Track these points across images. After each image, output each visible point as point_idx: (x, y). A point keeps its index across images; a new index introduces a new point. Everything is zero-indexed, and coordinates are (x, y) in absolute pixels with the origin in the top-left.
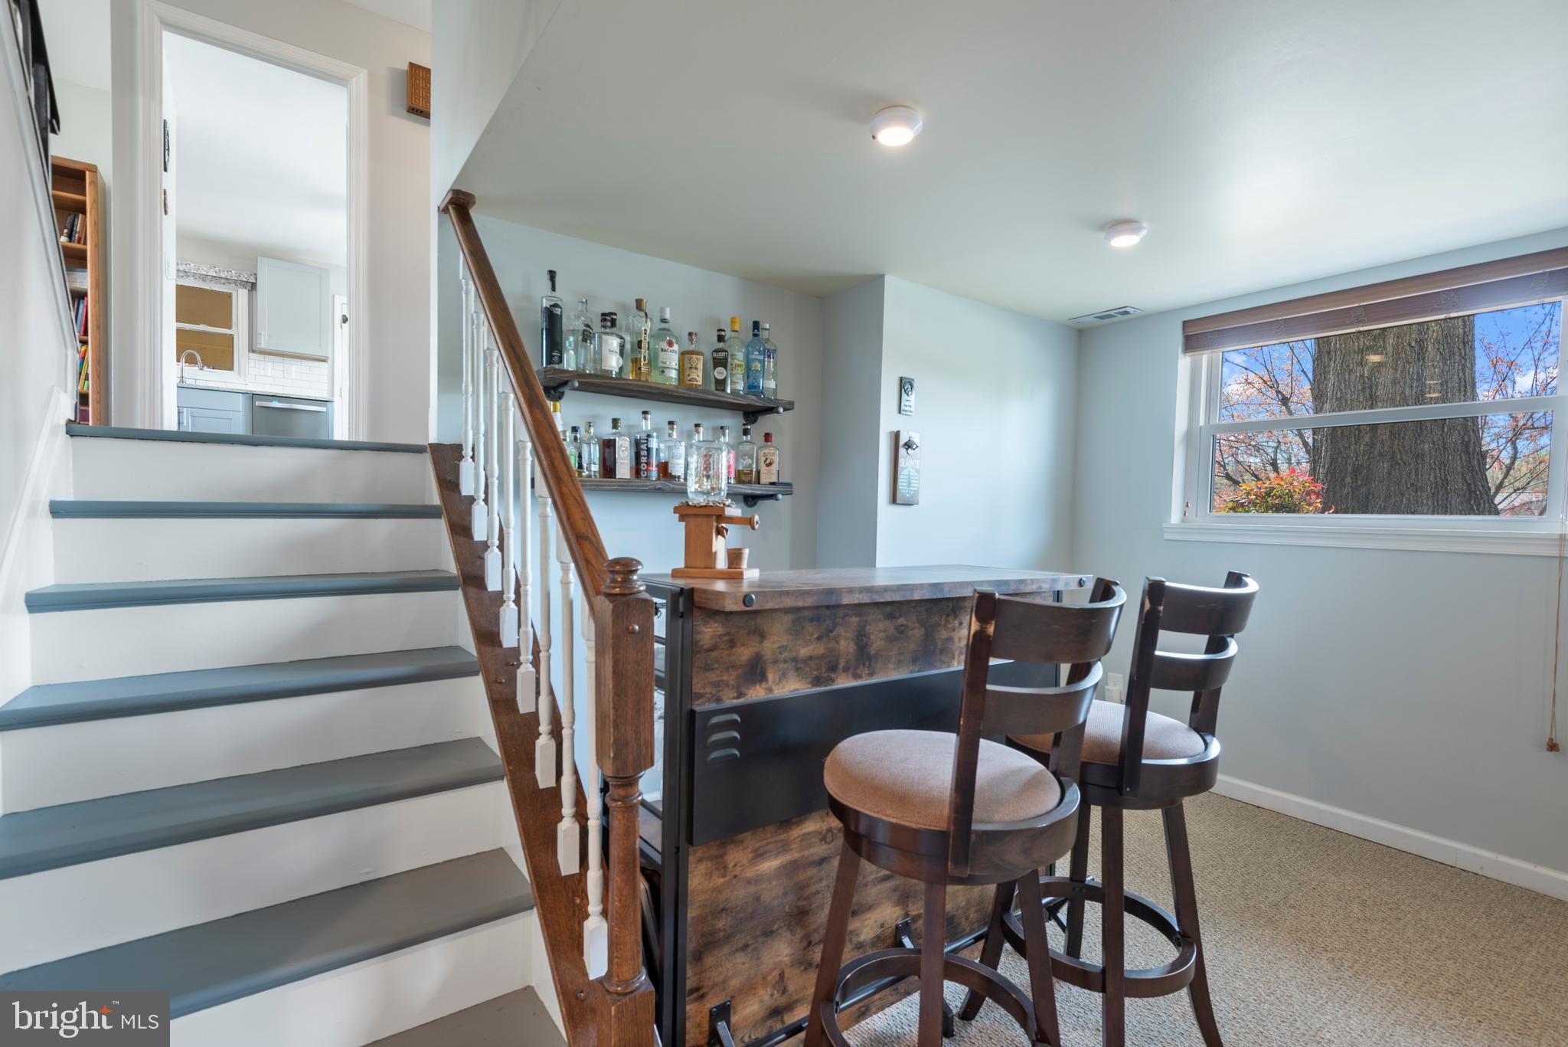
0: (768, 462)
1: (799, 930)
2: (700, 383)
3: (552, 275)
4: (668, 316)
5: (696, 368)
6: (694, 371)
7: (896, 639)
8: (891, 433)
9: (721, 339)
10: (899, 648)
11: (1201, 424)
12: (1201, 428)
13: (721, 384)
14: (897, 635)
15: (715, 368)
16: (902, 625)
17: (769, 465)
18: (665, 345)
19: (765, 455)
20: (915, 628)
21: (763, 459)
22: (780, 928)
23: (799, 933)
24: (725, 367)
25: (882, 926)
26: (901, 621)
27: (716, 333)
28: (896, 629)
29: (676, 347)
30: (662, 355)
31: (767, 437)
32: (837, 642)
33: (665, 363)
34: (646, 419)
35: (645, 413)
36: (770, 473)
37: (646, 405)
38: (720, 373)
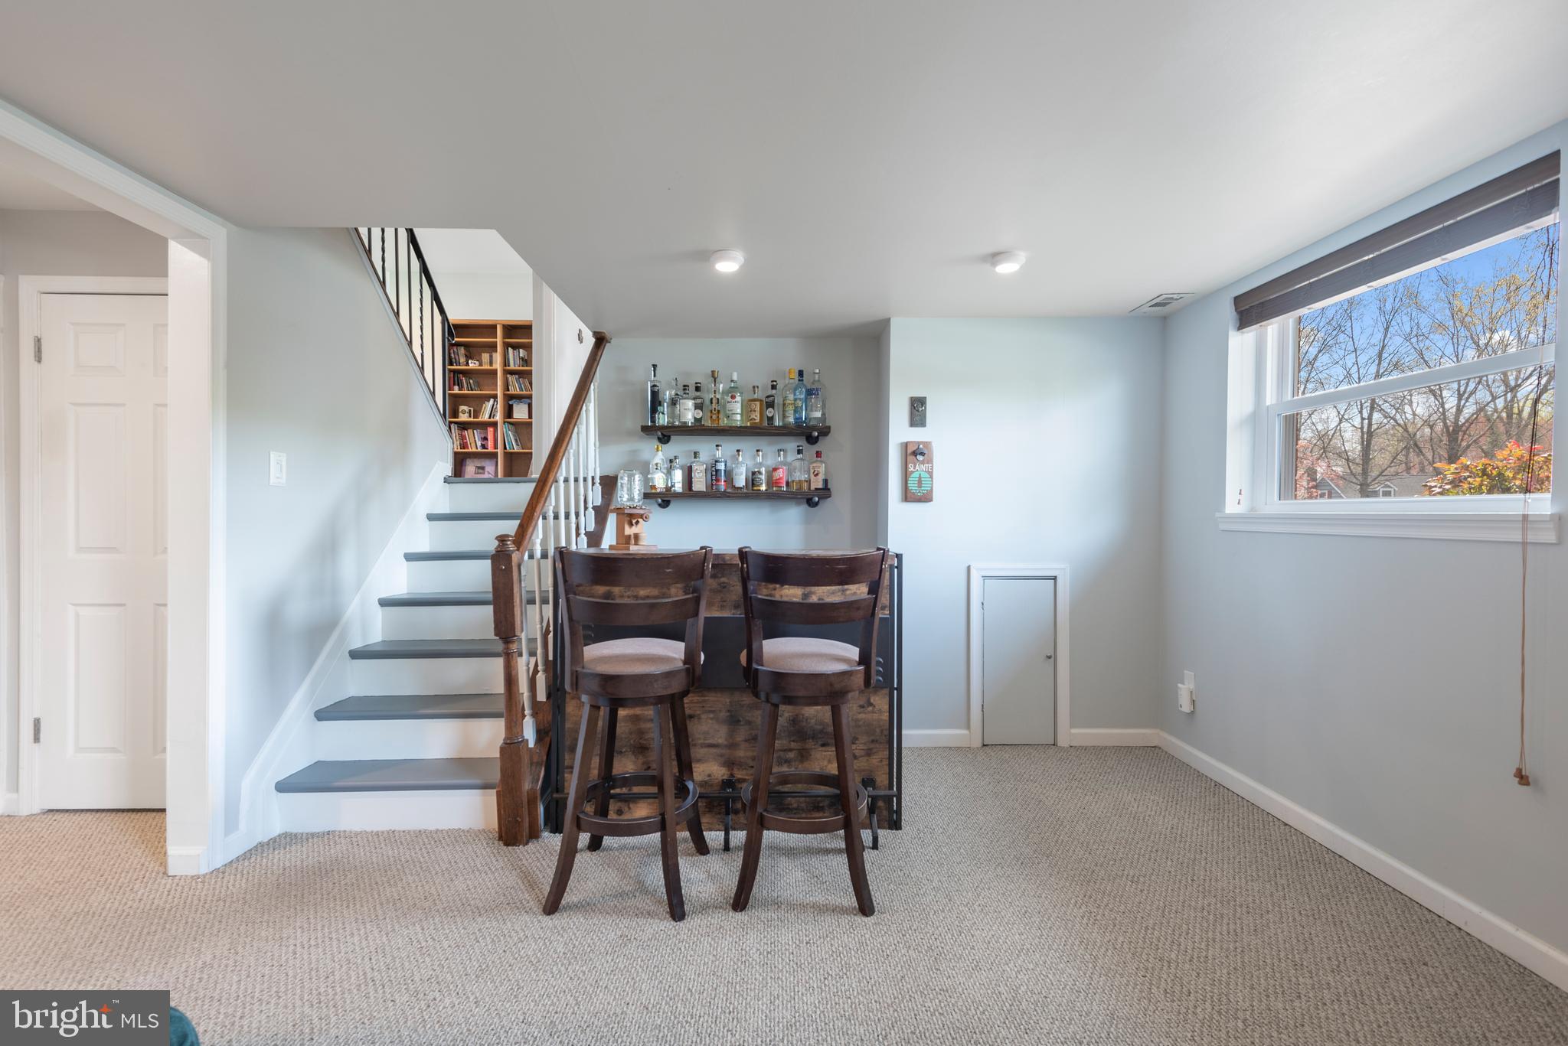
0: (816, 473)
1: (641, 757)
2: (758, 421)
3: (655, 366)
4: (735, 378)
5: (755, 411)
6: (753, 413)
7: (720, 591)
8: (902, 444)
9: (774, 387)
10: (722, 598)
11: (1268, 403)
12: (1268, 407)
13: (771, 419)
14: (719, 588)
15: (767, 409)
16: (724, 583)
17: (816, 475)
18: (730, 399)
19: (814, 468)
20: (737, 585)
21: (812, 471)
22: (627, 751)
23: (641, 759)
24: (773, 407)
25: (709, 776)
26: (723, 580)
27: (770, 384)
28: (720, 584)
29: (738, 398)
30: (728, 405)
31: (818, 454)
32: (669, 589)
33: (731, 410)
34: (718, 450)
35: (717, 446)
36: (817, 481)
37: (718, 440)
38: (770, 412)
